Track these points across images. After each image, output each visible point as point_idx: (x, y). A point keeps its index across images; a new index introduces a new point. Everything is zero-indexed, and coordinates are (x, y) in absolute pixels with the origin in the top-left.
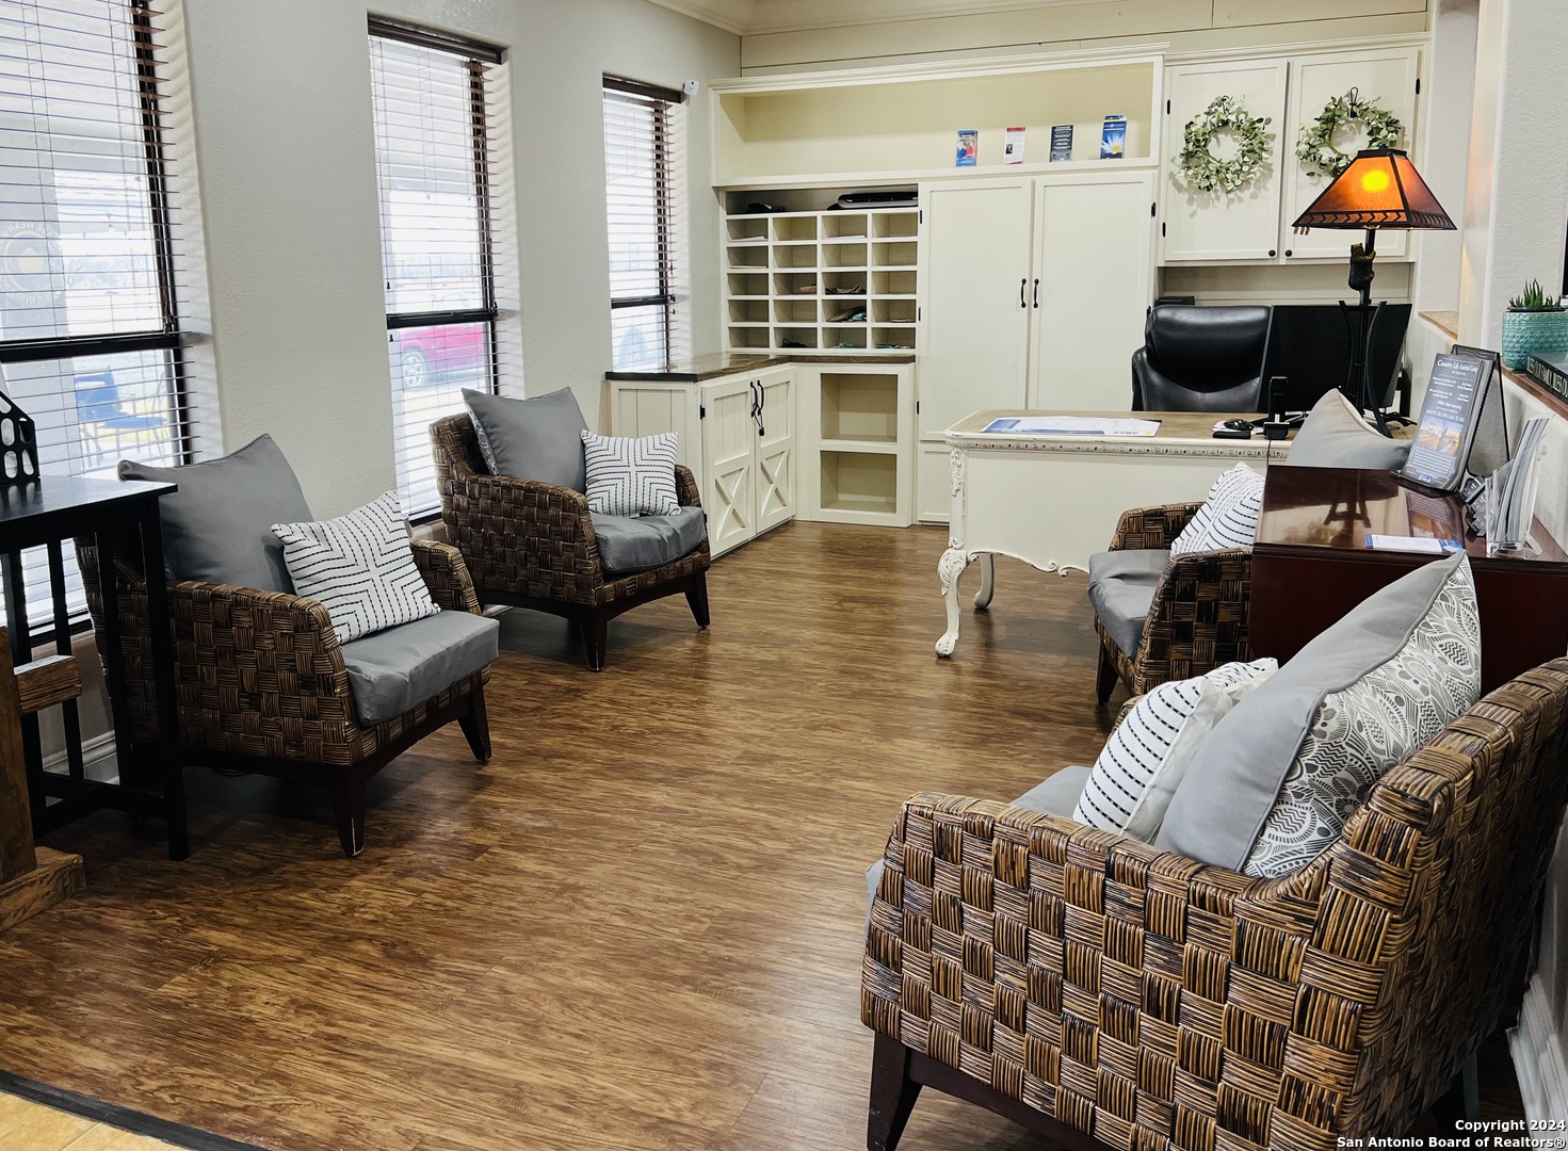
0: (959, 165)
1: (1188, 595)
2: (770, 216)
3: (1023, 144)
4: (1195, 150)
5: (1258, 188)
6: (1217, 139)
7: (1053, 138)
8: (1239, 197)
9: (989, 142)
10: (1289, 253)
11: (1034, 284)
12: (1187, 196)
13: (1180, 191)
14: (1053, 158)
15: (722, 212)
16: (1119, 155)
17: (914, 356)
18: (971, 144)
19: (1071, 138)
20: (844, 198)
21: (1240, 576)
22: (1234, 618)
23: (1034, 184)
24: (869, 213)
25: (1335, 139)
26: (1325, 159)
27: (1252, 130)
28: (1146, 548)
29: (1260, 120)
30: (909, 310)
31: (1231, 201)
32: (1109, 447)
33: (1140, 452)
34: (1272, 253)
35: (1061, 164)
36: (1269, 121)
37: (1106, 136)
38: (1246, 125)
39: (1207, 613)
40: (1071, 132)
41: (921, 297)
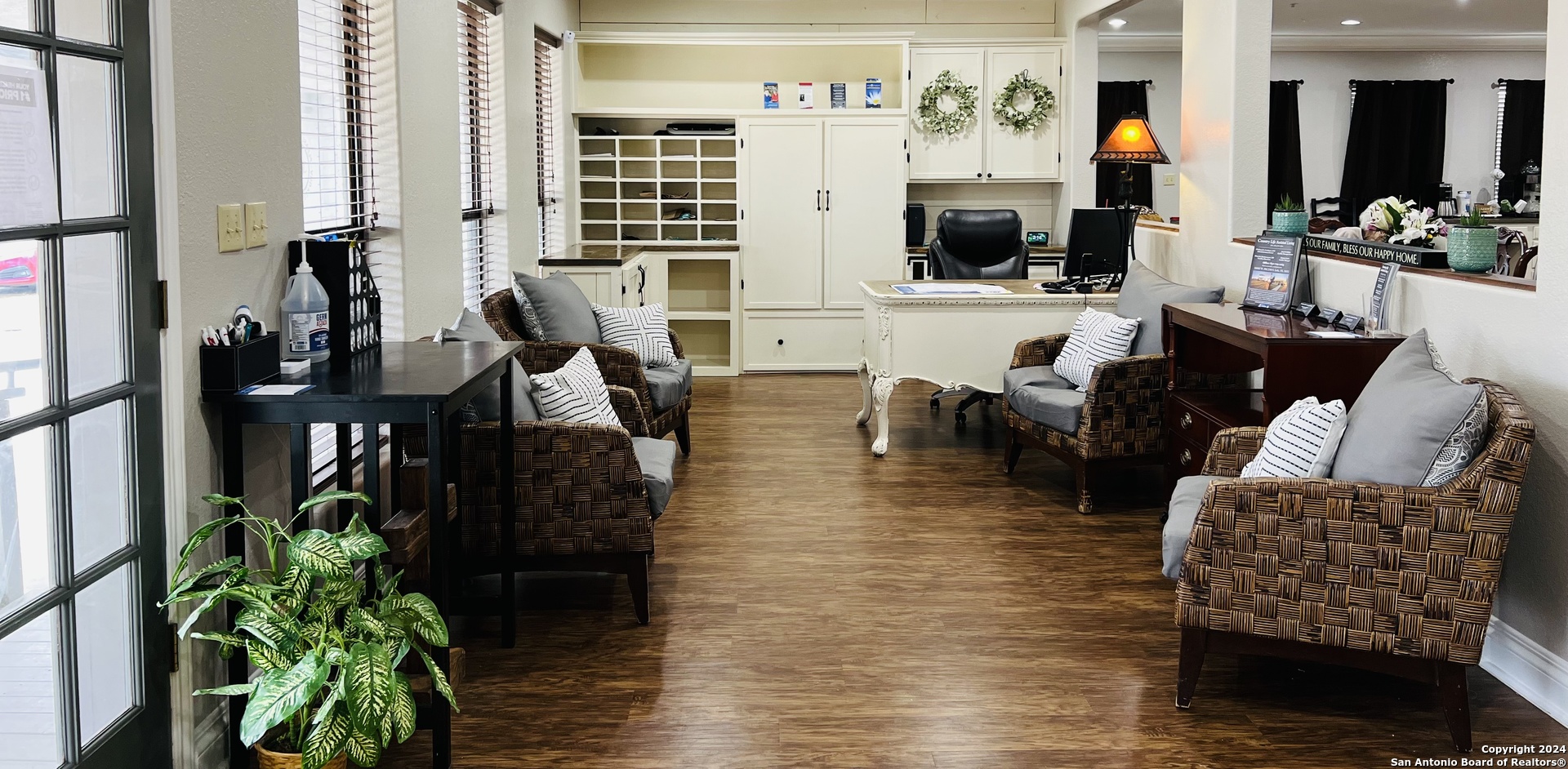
0: (766, 107)
1: (1110, 388)
2: (617, 138)
3: (811, 94)
4: (928, 106)
5: (968, 132)
6: (942, 99)
7: (832, 92)
8: (956, 138)
9: (787, 92)
10: (990, 175)
11: (826, 194)
12: (923, 135)
13: (918, 132)
14: (833, 106)
15: (577, 132)
16: (878, 106)
17: (738, 247)
18: (775, 93)
19: (844, 92)
20: (669, 126)
21: (1137, 373)
22: (1135, 401)
23: (823, 123)
24: (698, 139)
25: (1015, 102)
26: (1010, 115)
27: (963, 93)
28: (1035, 365)
29: (971, 87)
30: (730, 211)
31: (951, 140)
32: (988, 302)
33: (1007, 304)
34: (979, 175)
35: (840, 110)
36: (976, 88)
37: (869, 92)
38: (963, 90)
39: (1120, 397)
40: (844, 88)
41: (740, 202)
